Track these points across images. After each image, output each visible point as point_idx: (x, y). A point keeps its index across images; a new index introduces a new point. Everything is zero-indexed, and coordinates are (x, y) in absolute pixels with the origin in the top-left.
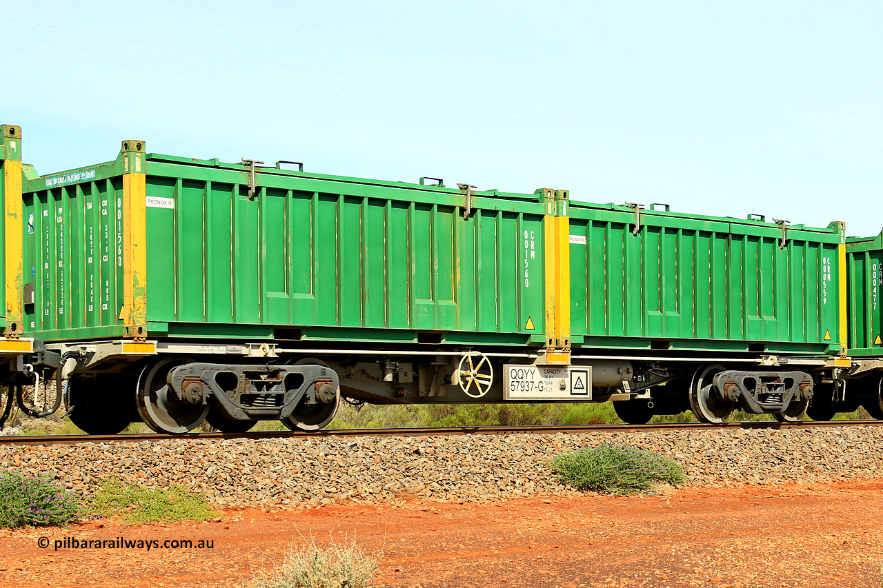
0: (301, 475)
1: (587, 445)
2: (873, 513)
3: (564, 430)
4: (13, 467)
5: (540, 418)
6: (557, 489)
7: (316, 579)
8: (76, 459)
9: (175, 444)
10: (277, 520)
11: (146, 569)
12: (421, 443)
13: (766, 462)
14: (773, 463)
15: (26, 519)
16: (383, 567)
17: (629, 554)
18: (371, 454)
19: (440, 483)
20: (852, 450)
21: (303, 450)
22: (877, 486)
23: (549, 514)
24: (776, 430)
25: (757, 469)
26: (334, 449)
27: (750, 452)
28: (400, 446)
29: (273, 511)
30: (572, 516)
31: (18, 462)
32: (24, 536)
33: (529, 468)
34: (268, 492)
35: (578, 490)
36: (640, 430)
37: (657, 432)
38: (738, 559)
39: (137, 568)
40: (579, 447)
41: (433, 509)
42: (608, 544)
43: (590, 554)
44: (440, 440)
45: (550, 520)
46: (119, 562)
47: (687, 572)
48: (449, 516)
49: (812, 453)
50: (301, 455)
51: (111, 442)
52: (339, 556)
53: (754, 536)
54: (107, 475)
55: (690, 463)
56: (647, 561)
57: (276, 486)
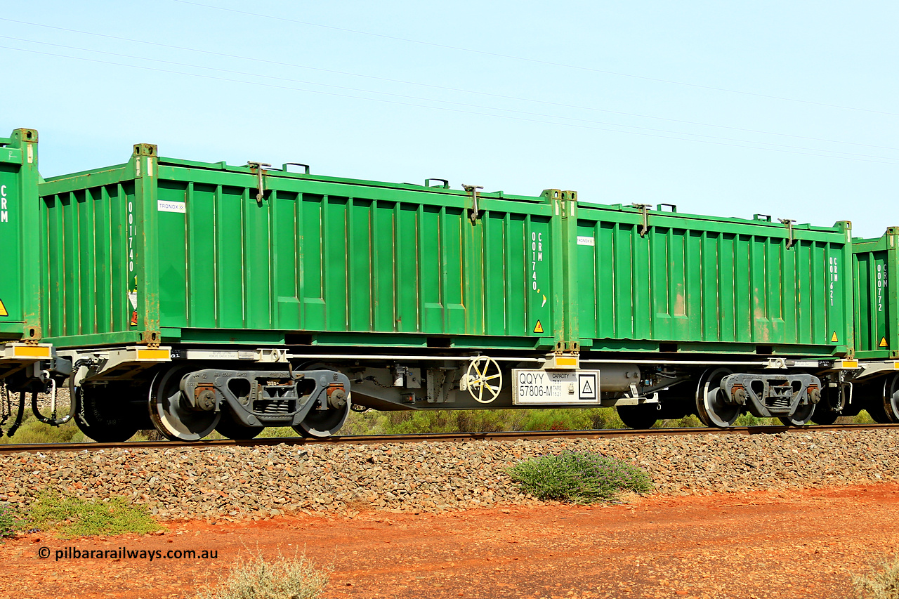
0: (248, 485)
1: (548, 452)
2: (846, 521)
3: (525, 436)
5: (500, 424)
6: (517, 498)
7: (263, 593)
8: (11, 470)
9: (115, 453)
10: (223, 532)
11: (84, 585)
12: (375, 451)
13: (735, 469)
14: (743, 469)
16: (334, 581)
17: (592, 566)
18: (321, 463)
19: (395, 492)
20: (824, 456)
21: (251, 459)
22: (850, 492)
23: (508, 525)
24: (745, 436)
25: (726, 476)
26: (283, 458)
27: (718, 458)
28: (353, 455)
29: (218, 523)
30: (533, 526)
33: (487, 477)
34: (214, 503)
35: (539, 499)
36: (604, 436)
37: (621, 438)
38: (705, 570)
39: (74, 584)
41: (387, 519)
42: (569, 555)
43: (551, 566)
44: (394, 448)
45: (510, 530)
46: (56, 578)
47: (652, 584)
48: (404, 527)
49: (783, 459)
50: (248, 464)
51: (49, 452)
52: (287, 570)
53: (722, 546)
54: (43, 487)
55: (656, 470)
56: (611, 573)
57: (223, 497)
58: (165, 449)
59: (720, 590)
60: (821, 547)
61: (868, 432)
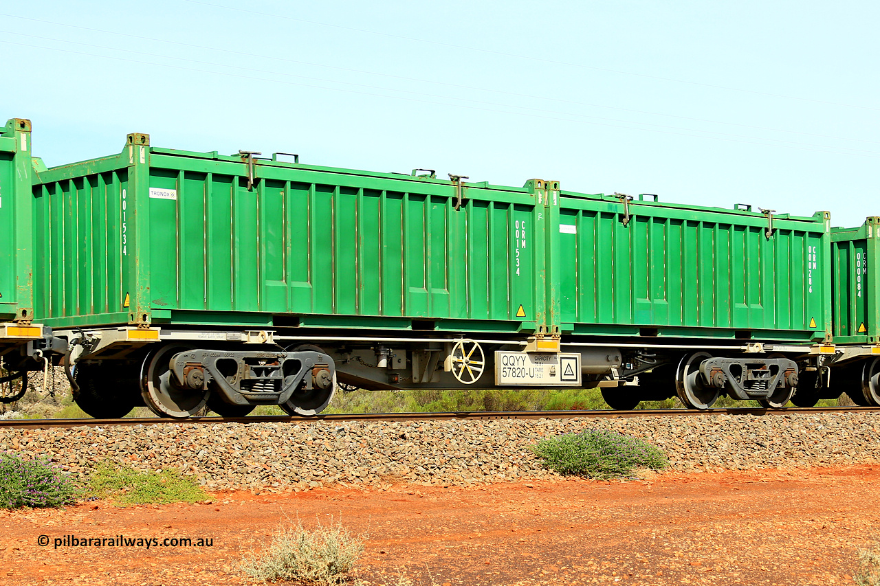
0: (289, 459)
1: (569, 431)
2: (852, 498)
3: (547, 415)
4: (11, 450)
5: (524, 404)
6: (540, 473)
7: (303, 560)
8: (72, 442)
9: (167, 428)
10: (266, 502)
11: (138, 550)
12: (407, 428)
13: (746, 448)
14: (753, 448)
15: (24, 500)
16: (369, 549)
17: (611, 538)
18: (358, 438)
19: (425, 467)
20: (831, 436)
21: (292, 434)
22: (856, 471)
23: (531, 498)
24: (756, 417)
25: (737, 455)
26: (322, 433)
27: (730, 437)
28: (386, 431)
29: (262, 494)
30: (555, 500)
31: (16, 444)
32: (22, 517)
33: (512, 453)
34: (257, 476)
35: (561, 474)
36: (621, 415)
37: (638, 418)
38: (718, 543)
40: (562, 432)
41: (418, 492)
42: (589, 527)
43: (572, 538)
44: (425, 425)
45: (533, 503)
47: (667, 555)
48: (434, 499)
49: (792, 439)
50: (289, 439)
51: (106, 426)
52: (325, 538)
53: (733, 520)
54: (102, 458)
55: (671, 448)
56: (628, 544)
57: (265, 469)
58: (213, 424)
59: (732, 562)
60: (828, 523)
61: (873, 415)
